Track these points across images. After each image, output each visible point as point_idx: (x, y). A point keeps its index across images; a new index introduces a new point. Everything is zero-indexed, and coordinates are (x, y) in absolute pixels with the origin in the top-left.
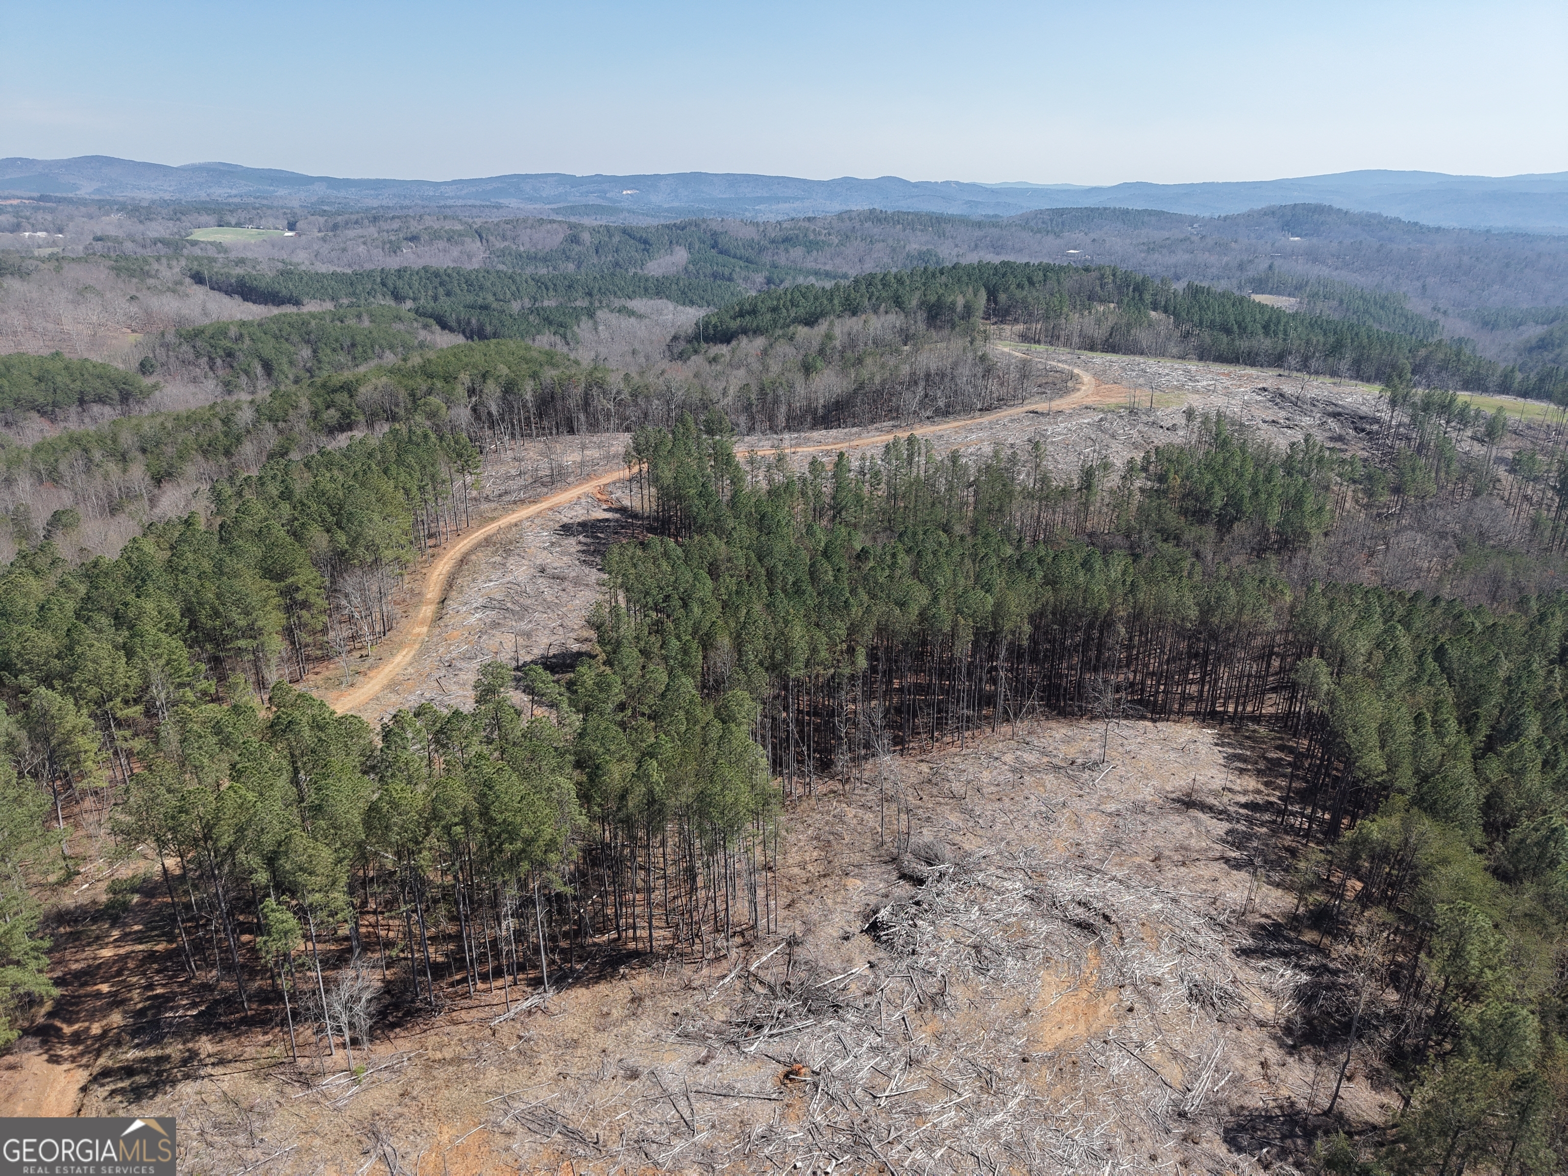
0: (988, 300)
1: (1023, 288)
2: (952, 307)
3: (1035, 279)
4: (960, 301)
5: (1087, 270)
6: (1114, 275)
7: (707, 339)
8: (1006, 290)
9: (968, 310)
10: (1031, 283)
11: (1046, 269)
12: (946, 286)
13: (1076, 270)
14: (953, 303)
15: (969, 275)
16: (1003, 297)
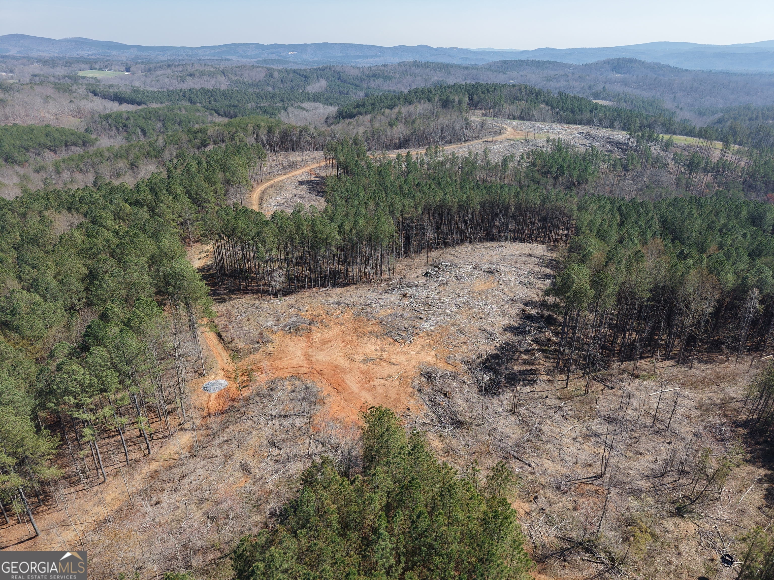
0: (469, 99)
1: (484, 94)
2: (453, 101)
3: (490, 90)
4: (457, 99)
5: (514, 86)
6: (526, 88)
7: (343, 118)
8: (477, 94)
9: (460, 102)
10: (488, 91)
11: (496, 86)
12: (450, 92)
13: (509, 86)
14: (454, 99)
15: (461, 89)
16: (475, 98)
